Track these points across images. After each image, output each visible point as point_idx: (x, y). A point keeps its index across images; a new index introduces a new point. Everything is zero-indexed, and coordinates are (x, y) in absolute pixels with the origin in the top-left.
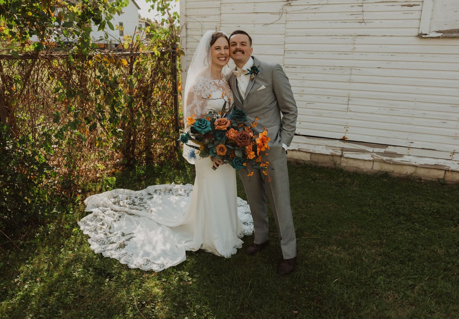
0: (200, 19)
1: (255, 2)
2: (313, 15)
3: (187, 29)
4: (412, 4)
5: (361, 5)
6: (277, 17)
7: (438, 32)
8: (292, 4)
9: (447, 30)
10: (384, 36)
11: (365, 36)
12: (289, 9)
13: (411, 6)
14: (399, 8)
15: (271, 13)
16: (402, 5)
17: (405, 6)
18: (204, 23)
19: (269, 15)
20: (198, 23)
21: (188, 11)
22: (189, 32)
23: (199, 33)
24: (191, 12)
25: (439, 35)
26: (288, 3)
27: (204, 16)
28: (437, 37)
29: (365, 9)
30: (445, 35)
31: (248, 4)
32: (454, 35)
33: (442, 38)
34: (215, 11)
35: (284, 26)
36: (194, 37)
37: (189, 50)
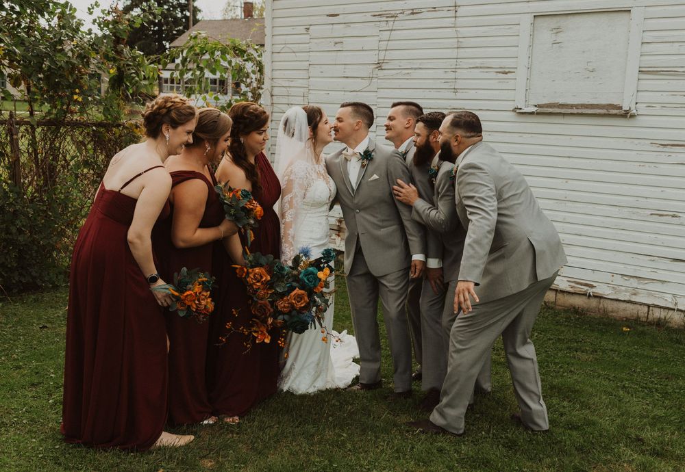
0: (287, 84)
1: (345, 64)
2: (405, 81)
3: (272, 96)
4: (507, 70)
5: (454, 70)
6: (366, 82)
7: (536, 106)
8: (383, 68)
9: (546, 104)
10: (480, 110)
12: (381, 73)
13: (506, 73)
14: (493, 75)
15: (362, 78)
16: (497, 72)
17: (499, 72)
18: (291, 89)
19: (360, 80)
20: (284, 89)
21: (274, 72)
22: (275, 100)
23: (285, 100)
24: (277, 74)
25: (534, 109)
26: (379, 65)
27: (291, 80)
28: (532, 113)
29: (458, 75)
30: (540, 110)
31: (338, 66)
32: (550, 110)
33: (538, 113)
34: (303, 74)
35: (375, 94)
36: (279, 106)
37: (273, 122)
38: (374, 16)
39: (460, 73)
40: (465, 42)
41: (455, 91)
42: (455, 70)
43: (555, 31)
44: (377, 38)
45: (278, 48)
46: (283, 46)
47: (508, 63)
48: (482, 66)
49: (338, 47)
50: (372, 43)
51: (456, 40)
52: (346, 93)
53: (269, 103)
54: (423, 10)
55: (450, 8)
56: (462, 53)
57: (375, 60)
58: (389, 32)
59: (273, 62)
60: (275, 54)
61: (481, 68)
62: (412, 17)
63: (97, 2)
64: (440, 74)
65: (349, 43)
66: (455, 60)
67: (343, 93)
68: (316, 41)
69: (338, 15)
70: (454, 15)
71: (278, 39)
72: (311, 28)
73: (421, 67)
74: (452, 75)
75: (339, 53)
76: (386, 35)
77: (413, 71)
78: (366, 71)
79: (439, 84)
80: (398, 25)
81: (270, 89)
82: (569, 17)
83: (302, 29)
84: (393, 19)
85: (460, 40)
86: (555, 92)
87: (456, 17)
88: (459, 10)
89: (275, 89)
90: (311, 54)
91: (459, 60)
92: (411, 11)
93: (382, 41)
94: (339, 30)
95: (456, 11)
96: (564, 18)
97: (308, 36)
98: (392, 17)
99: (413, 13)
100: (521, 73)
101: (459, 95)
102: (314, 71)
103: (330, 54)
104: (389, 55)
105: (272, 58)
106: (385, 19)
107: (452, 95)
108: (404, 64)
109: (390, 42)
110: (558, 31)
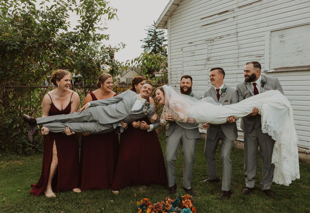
0: (175, 70)
1: (196, 60)
2: (219, 64)
3: (171, 75)
4: (260, 56)
6: (204, 66)
7: (274, 69)
8: (210, 60)
9: (279, 68)
11: (241, 73)
12: (209, 62)
13: (260, 57)
14: (254, 58)
15: (202, 65)
17: (257, 57)
18: (178, 72)
19: (201, 66)
20: (175, 72)
22: (172, 76)
23: (175, 76)
24: (172, 67)
25: (273, 71)
26: (208, 59)
27: (177, 68)
28: (273, 72)
29: (239, 60)
30: (276, 71)
31: (193, 62)
32: (281, 70)
33: (275, 72)
34: (181, 66)
35: (207, 70)
36: (174, 78)
37: (172, 84)
38: (206, 41)
39: (240, 59)
40: (242, 46)
41: (239, 66)
42: (238, 58)
43: (281, 37)
44: (207, 49)
45: (172, 57)
46: (174, 56)
47: (261, 53)
48: (249, 55)
49: (193, 54)
50: (205, 51)
51: (238, 46)
52: (197, 71)
53: (170, 78)
54: (224, 36)
55: (234, 34)
56: (241, 51)
57: (207, 57)
58: (211, 46)
59: (171, 62)
60: (171, 60)
61: (249, 56)
62: (220, 39)
63: (104, 45)
64: (232, 60)
65: (197, 52)
66: (238, 54)
67: (195, 71)
68: (185, 53)
69: (193, 42)
70: (236, 36)
71: (172, 54)
72: (184, 48)
73: (225, 58)
74: (237, 60)
75: (194, 57)
76: (210, 48)
77: (221, 60)
78: (203, 62)
79: (232, 64)
80: (215, 43)
81: (170, 72)
82: (287, 30)
83: (180, 50)
84: (212, 41)
85: (239, 46)
86: (283, 63)
87: (237, 37)
88: (239, 34)
89: (172, 72)
90: (184, 58)
91: (239, 54)
92: (219, 37)
93: (209, 50)
94: (193, 48)
95: (237, 35)
96: (285, 30)
97: (182, 52)
98: (212, 40)
99: (220, 38)
100: (267, 56)
101: (240, 68)
102: (185, 64)
103: (190, 57)
104: (212, 55)
105: (170, 61)
106: (209, 42)
107: (237, 68)
108: (218, 58)
109: (212, 50)
110: (282, 36)
